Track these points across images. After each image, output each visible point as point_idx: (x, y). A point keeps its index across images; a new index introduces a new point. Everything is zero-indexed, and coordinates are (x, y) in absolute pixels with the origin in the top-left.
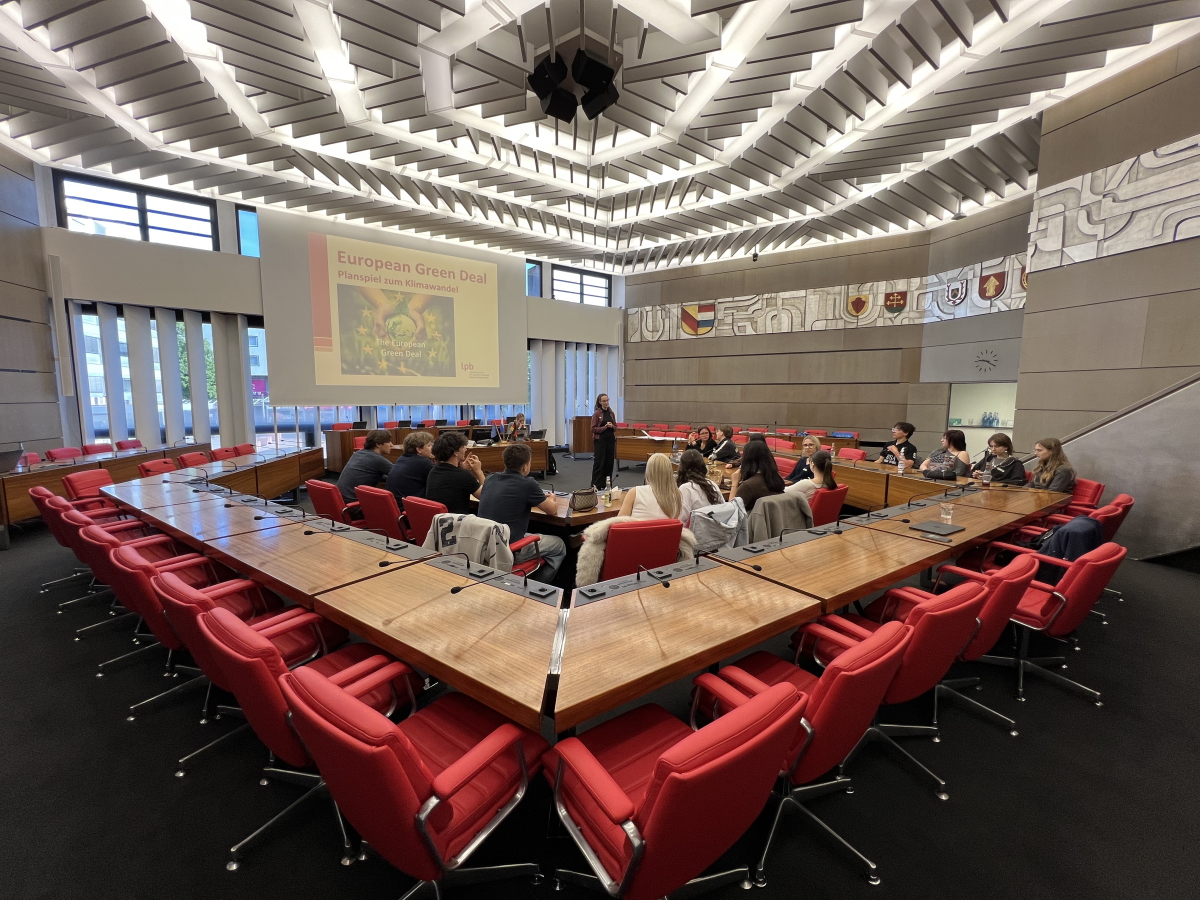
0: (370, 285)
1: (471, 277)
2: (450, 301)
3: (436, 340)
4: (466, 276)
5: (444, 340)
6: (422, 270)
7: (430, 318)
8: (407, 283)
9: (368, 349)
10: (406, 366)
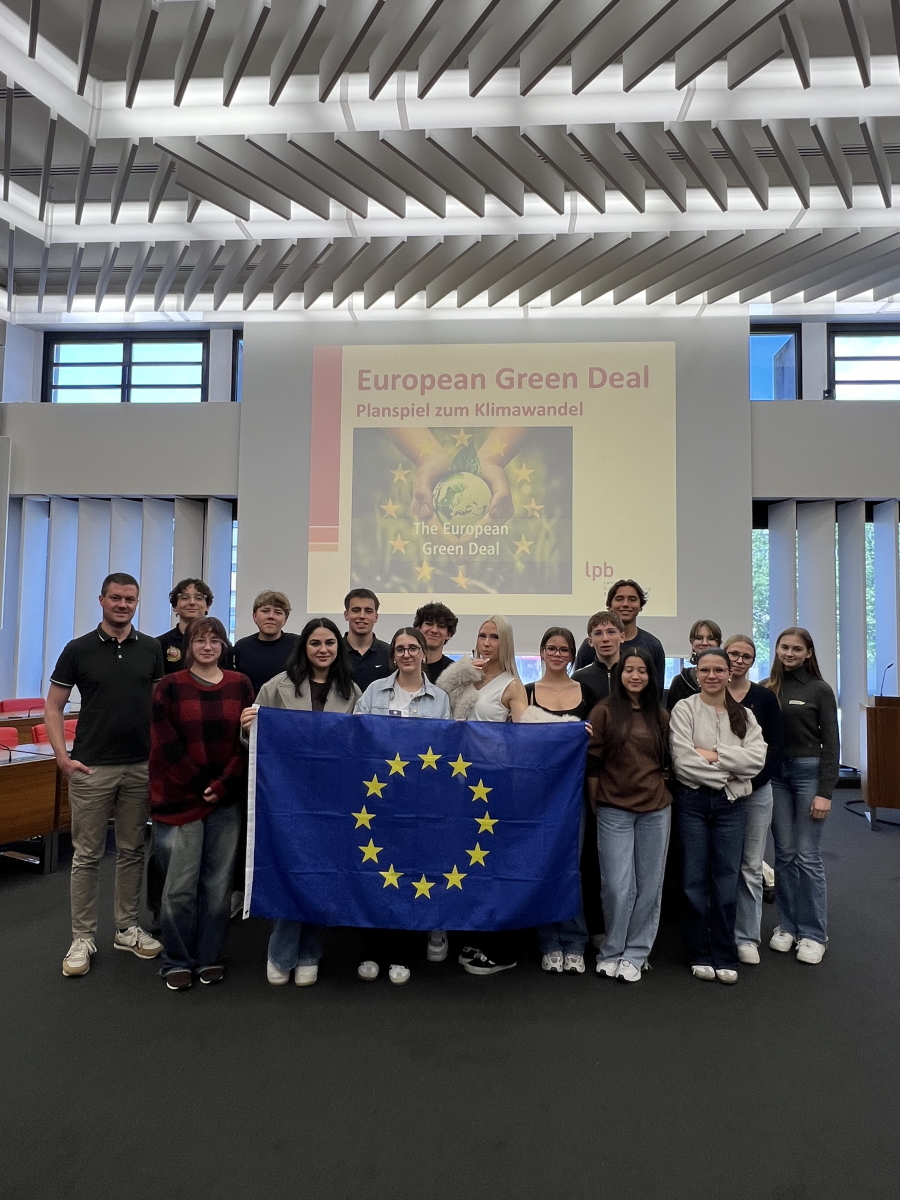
0: (411, 423)
1: (614, 380)
2: (566, 433)
3: (533, 516)
4: (603, 379)
5: (550, 516)
6: (508, 379)
7: (521, 472)
8: (478, 409)
9: (398, 544)
10: (469, 574)
